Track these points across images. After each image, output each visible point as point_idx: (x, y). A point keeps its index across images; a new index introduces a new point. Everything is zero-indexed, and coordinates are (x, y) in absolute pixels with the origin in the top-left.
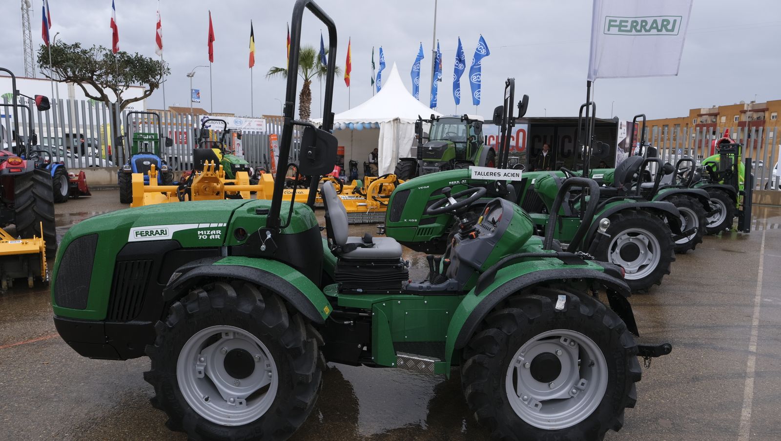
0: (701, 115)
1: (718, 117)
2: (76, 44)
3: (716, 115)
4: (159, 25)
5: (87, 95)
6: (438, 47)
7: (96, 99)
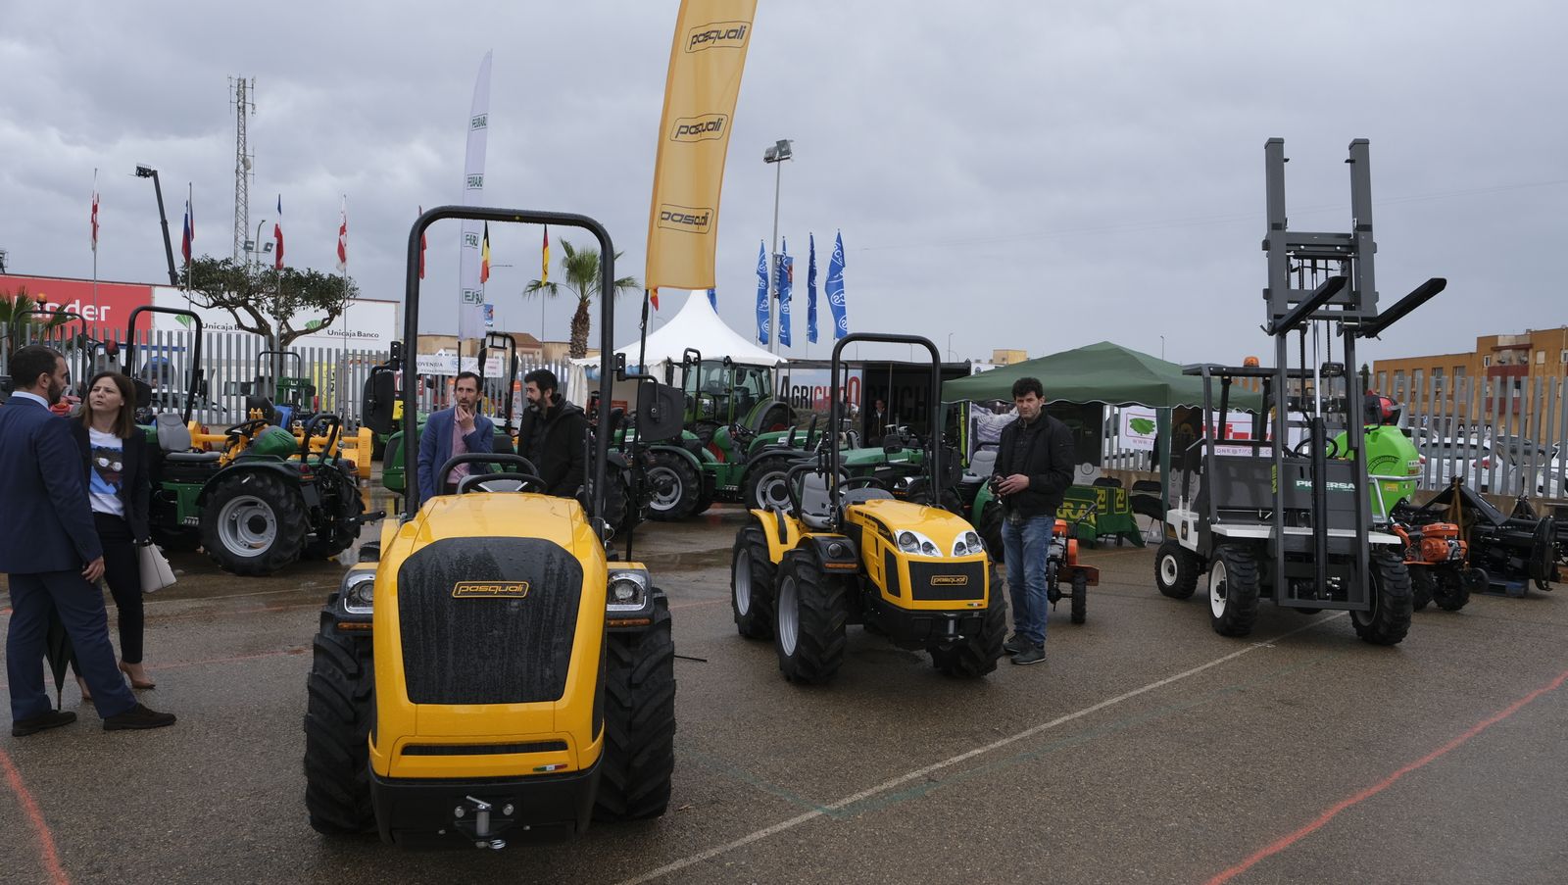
0: (1499, 349)
1: (1531, 352)
2: (227, 260)
3: (1526, 348)
4: (343, 230)
5: (240, 326)
6: (784, 249)
7: (252, 330)
